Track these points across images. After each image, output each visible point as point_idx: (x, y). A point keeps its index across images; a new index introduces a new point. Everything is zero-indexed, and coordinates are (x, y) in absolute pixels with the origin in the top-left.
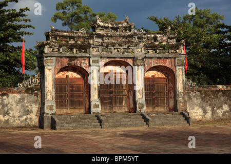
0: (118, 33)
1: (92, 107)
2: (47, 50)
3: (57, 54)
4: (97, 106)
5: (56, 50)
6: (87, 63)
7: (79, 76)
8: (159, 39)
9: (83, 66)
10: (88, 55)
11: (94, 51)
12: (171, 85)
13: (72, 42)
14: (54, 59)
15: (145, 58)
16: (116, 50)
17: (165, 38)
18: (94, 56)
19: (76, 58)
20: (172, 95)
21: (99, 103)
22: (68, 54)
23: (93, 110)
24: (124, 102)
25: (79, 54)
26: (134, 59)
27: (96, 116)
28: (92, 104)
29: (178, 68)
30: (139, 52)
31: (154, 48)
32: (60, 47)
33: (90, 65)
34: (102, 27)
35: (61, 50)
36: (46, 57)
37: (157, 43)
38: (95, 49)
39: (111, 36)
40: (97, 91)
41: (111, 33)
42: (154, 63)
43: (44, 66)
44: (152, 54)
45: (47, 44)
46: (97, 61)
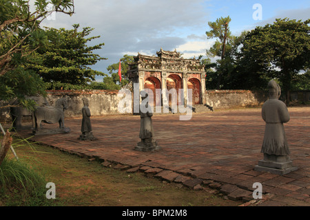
0: (173, 58)
2: (139, 67)
3: (145, 69)
5: (144, 67)
6: (160, 75)
7: (151, 84)
8: (192, 63)
9: (158, 77)
10: (161, 71)
11: (163, 68)
12: (196, 89)
14: (144, 72)
15: (188, 73)
16: (173, 68)
17: (195, 62)
18: (164, 71)
19: (154, 72)
20: (198, 95)
22: (151, 70)
25: (156, 70)
26: (182, 73)
29: (202, 79)
30: (185, 70)
31: (191, 68)
33: (161, 77)
34: (165, 54)
35: (147, 67)
36: (140, 71)
37: (191, 65)
39: (170, 60)
41: (169, 58)
42: (191, 76)
43: (138, 77)
44: (190, 71)
45: (140, 63)
46: (165, 75)
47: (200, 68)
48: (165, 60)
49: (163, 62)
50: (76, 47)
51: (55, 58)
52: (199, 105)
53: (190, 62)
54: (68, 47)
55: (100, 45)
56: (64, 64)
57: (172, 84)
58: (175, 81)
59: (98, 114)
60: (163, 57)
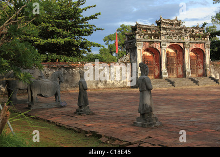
0: (173, 27)
1: (163, 74)
2: (137, 37)
3: (143, 40)
4: (165, 74)
5: (142, 37)
6: (159, 45)
7: (150, 55)
8: (195, 31)
9: (157, 48)
10: (160, 41)
11: (163, 38)
13: (149, 32)
14: (142, 43)
15: (190, 43)
16: (174, 38)
17: (198, 31)
18: (164, 41)
19: (153, 42)
20: (201, 66)
21: (166, 72)
22: (149, 40)
23: (164, 76)
24: (175, 71)
25: (155, 40)
26: (184, 43)
27: (166, 80)
28: (163, 72)
29: (206, 49)
30: (187, 39)
31: (194, 37)
32: (145, 35)
33: (161, 47)
34: (165, 23)
35: (145, 37)
36: (138, 41)
37: (194, 34)
38: (163, 37)
39: (171, 29)
40: (165, 64)
41: (170, 27)
42: (194, 46)
43: (136, 48)
44: (192, 40)
45: (138, 33)
46: (165, 45)
47: (204, 36)
48: (165, 29)
49: (163, 31)
50: (71, 17)
51: (50, 29)
52: (203, 78)
53: (193, 31)
54: (64, 18)
55: (96, 15)
56: (59, 35)
57: (172, 55)
58: (176, 51)
59: (94, 87)
60: (162, 25)
